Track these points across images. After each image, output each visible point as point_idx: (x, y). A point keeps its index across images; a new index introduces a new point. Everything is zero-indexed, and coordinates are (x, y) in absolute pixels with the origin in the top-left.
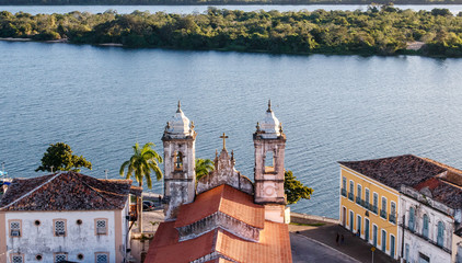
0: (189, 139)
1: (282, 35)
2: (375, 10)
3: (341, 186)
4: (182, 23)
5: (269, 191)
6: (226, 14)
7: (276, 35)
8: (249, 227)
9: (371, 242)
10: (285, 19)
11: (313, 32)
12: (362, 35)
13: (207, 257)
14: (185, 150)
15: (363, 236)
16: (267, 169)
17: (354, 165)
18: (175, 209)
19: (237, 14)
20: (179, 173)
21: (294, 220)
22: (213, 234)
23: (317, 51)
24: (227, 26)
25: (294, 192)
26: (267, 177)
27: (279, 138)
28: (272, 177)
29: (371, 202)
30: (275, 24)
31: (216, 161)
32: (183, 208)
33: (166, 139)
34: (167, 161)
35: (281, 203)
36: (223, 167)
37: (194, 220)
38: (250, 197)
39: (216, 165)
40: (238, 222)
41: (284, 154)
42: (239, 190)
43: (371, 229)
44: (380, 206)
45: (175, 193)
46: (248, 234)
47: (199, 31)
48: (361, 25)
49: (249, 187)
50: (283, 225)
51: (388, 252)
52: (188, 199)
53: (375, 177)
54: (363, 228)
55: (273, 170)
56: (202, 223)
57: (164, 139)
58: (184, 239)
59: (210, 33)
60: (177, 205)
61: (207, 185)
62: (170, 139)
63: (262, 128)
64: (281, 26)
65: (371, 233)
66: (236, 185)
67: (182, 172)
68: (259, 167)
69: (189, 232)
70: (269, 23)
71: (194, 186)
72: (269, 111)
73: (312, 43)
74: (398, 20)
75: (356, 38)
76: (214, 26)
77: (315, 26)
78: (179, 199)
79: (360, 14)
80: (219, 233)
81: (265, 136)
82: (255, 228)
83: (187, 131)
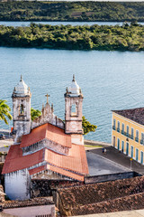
0: (27, 96)
1: (75, 40)
2: (127, 25)
3: (112, 124)
4: (16, 32)
5: (74, 127)
6: (41, 27)
7: (71, 39)
8: (63, 147)
9: (130, 155)
10: (75, 30)
11: (91, 37)
12: (120, 39)
13: (40, 164)
14: (25, 103)
15: (125, 153)
16: (73, 114)
17: (120, 112)
18: (19, 137)
19: (47, 27)
20: (22, 117)
21: (86, 143)
22: (43, 151)
23: (95, 49)
24: (43, 34)
25: (88, 128)
26: (72, 119)
27: (79, 96)
28: (76, 119)
29: (130, 133)
30: (70, 33)
31: (43, 110)
32: (24, 137)
33: (14, 97)
34: (15, 110)
35: (80, 134)
36: (47, 113)
37: (31, 143)
38: (63, 130)
39: (43, 112)
40: (57, 144)
41: (81, 105)
42: (56, 126)
43: (130, 147)
44: (135, 136)
45: (19, 128)
46: (63, 151)
47: (25, 36)
48: (119, 34)
49: (62, 125)
50: (80, 146)
51: (139, 161)
52: (27, 131)
53: (132, 119)
54: (125, 148)
55: (76, 114)
56: (36, 145)
57: (13, 97)
58: (25, 154)
59: (32, 38)
60: (20, 135)
61: (38, 124)
62: (16, 97)
64: (73, 34)
65: (130, 151)
66: (54, 124)
67: (23, 116)
68: (68, 113)
69: (28, 150)
70: (66, 32)
71: (30, 125)
73: (91, 44)
74: (141, 31)
75: (117, 41)
76: (34, 34)
77: (93, 34)
78: (22, 132)
79: (118, 27)
80: (47, 150)
81: (71, 95)
82: (66, 148)
83: (26, 92)
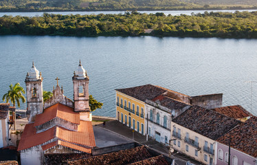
0: (39, 81)
1: (83, 27)
2: (128, 14)
3: (116, 101)
4: (30, 21)
5: (82, 105)
6: (53, 16)
7: (80, 27)
8: (72, 124)
9: (132, 128)
10: (84, 19)
11: (98, 25)
12: (122, 26)
13: (52, 140)
14: (37, 86)
15: (128, 125)
16: (80, 95)
17: (122, 91)
18: (33, 117)
19: (59, 16)
20: (35, 98)
21: (94, 119)
22: (54, 129)
23: (100, 35)
24: (54, 22)
25: (94, 105)
26: (80, 98)
27: (85, 79)
28: (83, 98)
29: (132, 108)
30: (79, 21)
31: (54, 92)
32: (38, 116)
33: (27, 81)
34: (28, 93)
35: (88, 111)
36: (57, 94)
37: (44, 122)
38: (72, 109)
39: (54, 93)
40: (67, 122)
41: (88, 87)
42: (66, 106)
43: (132, 121)
44: (136, 110)
45: (33, 109)
46: (72, 128)
47: (39, 25)
48: (122, 21)
49: (71, 104)
50: (88, 122)
51: (140, 132)
52: (40, 111)
53: (133, 96)
54: (128, 121)
55: (83, 95)
56: (48, 123)
57: (26, 82)
58: (39, 132)
59: (45, 26)
60: (34, 115)
61: (49, 104)
62: (29, 81)
63: (76, 74)
64: (82, 22)
65: (132, 123)
66: (65, 103)
68: (76, 94)
69: (41, 128)
70: (76, 21)
71: (42, 105)
72: (80, 65)
73: (98, 31)
74: (140, 18)
75: (120, 28)
76: (47, 23)
77: (99, 22)
78: (35, 112)
79: (121, 16)
80: (57, 128)
81: (78, 78)
82: (75, 124)
83: (38, 77)
